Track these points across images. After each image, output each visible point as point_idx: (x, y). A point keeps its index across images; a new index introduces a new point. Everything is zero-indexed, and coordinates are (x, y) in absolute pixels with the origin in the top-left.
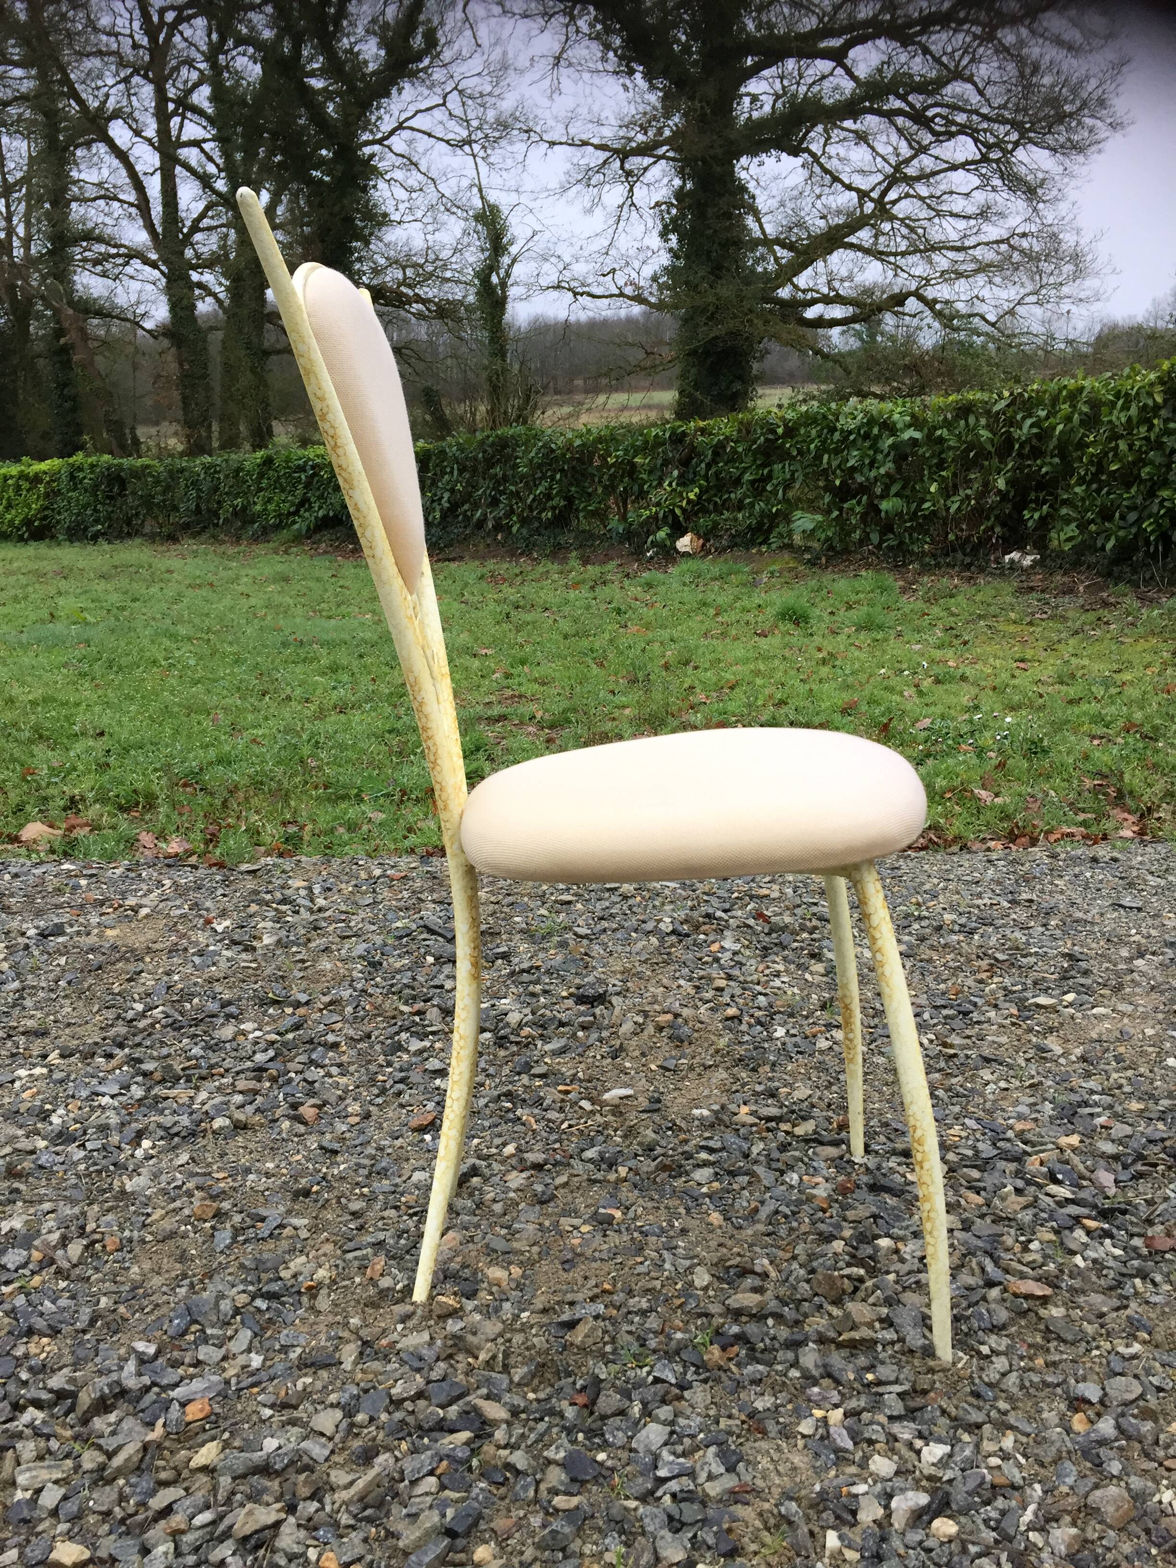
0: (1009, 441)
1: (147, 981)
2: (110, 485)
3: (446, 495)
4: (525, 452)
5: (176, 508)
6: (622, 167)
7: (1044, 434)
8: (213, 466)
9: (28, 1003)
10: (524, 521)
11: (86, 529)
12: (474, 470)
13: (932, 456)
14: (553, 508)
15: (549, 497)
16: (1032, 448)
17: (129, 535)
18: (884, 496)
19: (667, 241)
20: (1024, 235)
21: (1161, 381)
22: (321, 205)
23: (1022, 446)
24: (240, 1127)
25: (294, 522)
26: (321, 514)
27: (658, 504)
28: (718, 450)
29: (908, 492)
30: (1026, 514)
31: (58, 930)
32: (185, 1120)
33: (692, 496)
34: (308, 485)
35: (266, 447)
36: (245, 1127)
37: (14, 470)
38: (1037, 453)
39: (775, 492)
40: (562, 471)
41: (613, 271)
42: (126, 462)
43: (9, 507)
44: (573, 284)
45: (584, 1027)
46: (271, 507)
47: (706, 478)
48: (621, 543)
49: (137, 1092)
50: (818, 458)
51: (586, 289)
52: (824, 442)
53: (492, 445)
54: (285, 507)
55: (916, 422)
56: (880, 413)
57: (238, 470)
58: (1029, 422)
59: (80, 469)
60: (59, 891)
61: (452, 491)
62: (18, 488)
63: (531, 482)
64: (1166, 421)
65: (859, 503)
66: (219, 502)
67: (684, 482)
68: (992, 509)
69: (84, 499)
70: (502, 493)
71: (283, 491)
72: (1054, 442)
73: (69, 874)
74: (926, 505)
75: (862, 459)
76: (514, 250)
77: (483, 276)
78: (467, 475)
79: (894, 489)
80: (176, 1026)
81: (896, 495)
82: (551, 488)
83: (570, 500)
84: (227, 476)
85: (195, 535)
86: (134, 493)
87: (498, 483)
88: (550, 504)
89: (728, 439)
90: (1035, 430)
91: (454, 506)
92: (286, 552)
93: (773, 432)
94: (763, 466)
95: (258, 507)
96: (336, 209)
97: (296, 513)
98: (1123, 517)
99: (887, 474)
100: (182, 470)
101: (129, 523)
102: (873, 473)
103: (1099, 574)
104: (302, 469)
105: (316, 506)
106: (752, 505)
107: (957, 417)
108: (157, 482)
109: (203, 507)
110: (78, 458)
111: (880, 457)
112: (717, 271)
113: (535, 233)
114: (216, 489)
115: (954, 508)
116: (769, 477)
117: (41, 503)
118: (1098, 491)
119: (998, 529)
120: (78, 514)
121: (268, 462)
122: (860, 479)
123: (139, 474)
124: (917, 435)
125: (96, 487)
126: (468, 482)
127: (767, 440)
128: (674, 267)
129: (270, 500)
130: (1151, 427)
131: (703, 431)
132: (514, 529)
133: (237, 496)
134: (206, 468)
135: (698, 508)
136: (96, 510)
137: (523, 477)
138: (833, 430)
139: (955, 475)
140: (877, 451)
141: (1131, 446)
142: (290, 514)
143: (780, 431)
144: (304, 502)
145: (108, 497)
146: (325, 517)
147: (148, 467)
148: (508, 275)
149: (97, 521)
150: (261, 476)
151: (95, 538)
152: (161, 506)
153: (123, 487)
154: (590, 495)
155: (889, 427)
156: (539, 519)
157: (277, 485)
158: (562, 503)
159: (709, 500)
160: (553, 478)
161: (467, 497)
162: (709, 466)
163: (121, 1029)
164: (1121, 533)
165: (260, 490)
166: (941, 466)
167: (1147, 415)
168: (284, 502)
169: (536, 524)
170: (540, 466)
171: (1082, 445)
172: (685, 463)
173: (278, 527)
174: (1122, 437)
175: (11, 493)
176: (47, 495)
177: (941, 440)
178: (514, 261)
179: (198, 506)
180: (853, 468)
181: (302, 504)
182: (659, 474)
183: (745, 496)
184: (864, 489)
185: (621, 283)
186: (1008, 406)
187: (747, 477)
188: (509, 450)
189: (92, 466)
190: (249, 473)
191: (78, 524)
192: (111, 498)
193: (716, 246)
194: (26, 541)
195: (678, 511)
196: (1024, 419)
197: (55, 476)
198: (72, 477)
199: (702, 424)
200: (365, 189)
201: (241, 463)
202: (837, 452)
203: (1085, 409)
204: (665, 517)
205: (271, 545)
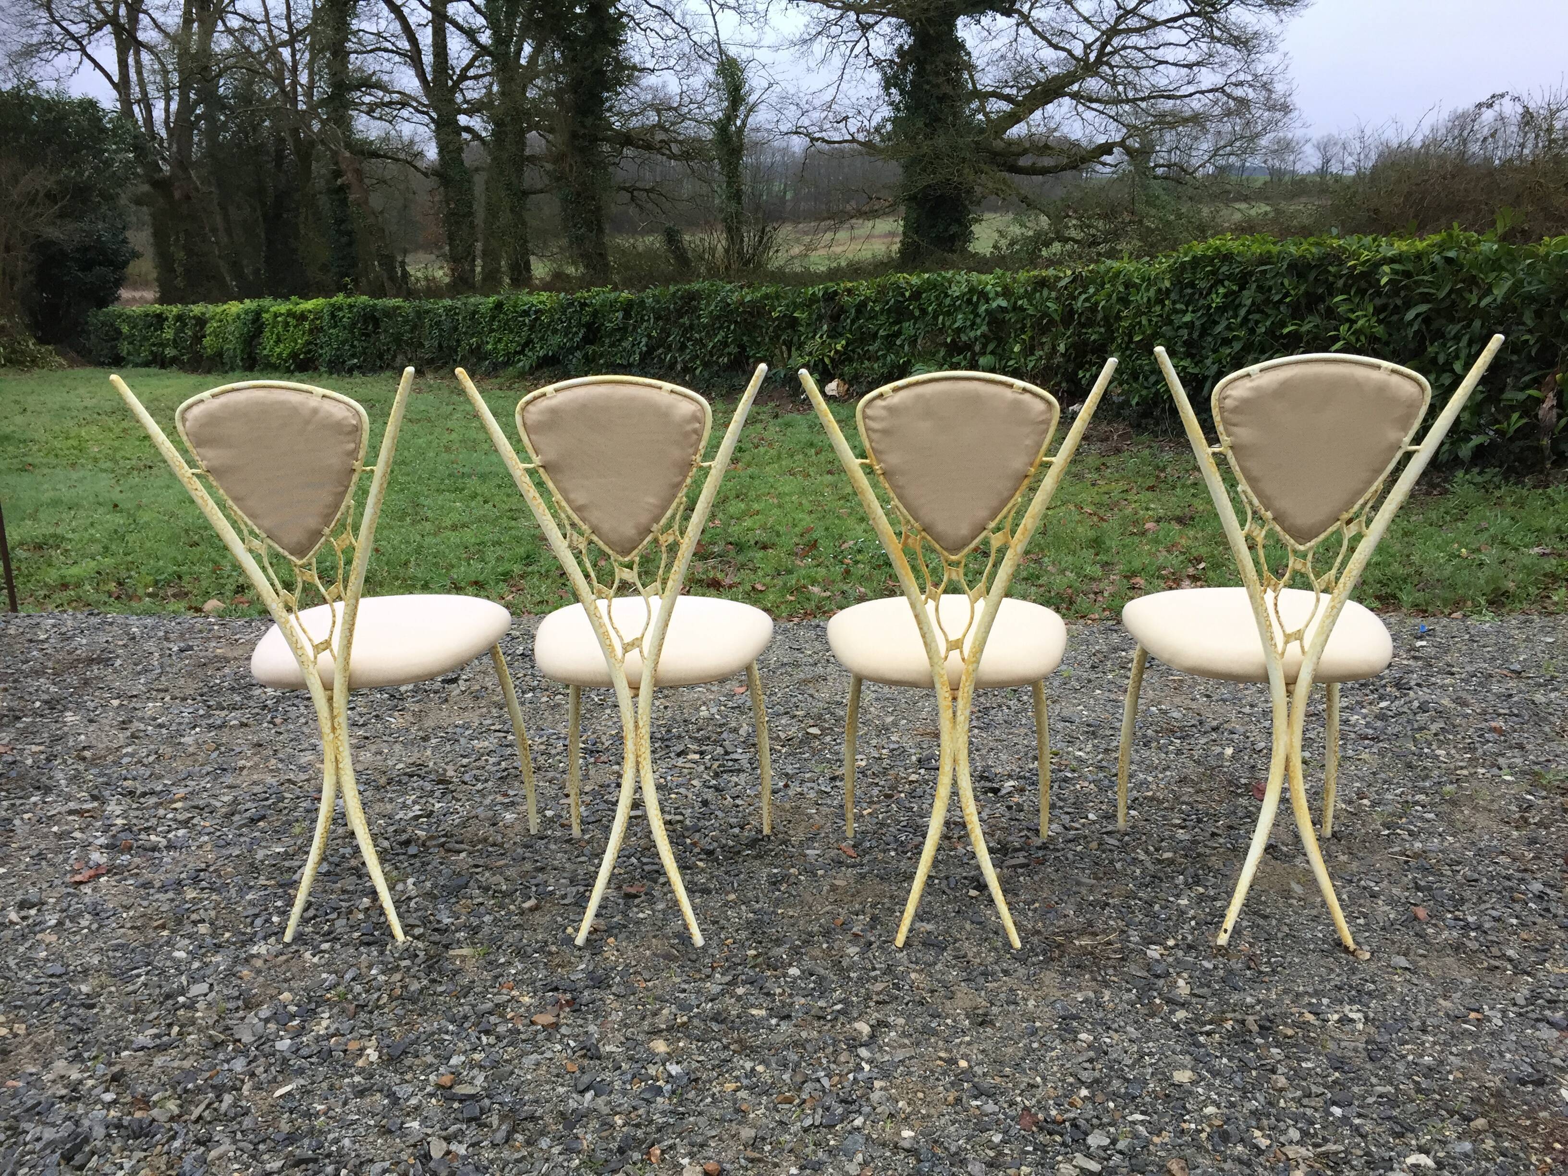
0: (1072, 312)
1: (227, 671)
2: (365, 322)
3: (644, 340)
4: (708, 304)
5: (422, 345)
6: (858, 21)
7: (1094, 309)
8: (452, 308)
9: (163, 678)
10: (706, 365)
11: (344, 362)
12: (668, 320)
13: (1016, 322)
14: (729, 354)
15: (725, 344)
16: (1088, 318)
17: (381, 367)
18: (983, 353)
19: (889, 95)
20: (1241, 84)
21: (1171, 269)
22: (574, 60)
23: (1080, 315)
24: (243, 725)
25: (519, 360)
26: (541, 354)
27: (810, 354)
28: (861, 307)
29: (1000, 351)
30: (1081, 374)
31: (190, 648)
32: (219, 722)
33: (839, 347)
34: (532, 328)
35: (499, 293)
36: (246, 725)
37: (282, 307)
38: (1090, 323)
39: (902, 346)
40: (736, 322)
41: (846, 118)
42: (380, 302)
43: (278, 341)
44: (811, 129)
45: (435, 692)
46: (501, 346)
47: (850, 331)
48: (783, 386)
49: (201, 712)
50: (936, 318)
51: (824, 135)
52: (939, 305)
53: (682, 298)
54: (513, 347)
55: (1006, 292)
56: (980, 283)
57: (475, 312)
58: (1084, 296)
59: (340, 309)
60: (201, 631)
61: (649, 336)
62: (286, 324)
63: (711, 331)
64: (1174, 302)
65: (965, 358)
66: (458, 341)
67: (834, 334)
68: (1059, 366)
69: (343, 335)
70: (689, 339)
71: (511, 331)
72: (1100, 316)
73: (210, 624)
74: (1011, 363)
75: (965, 319)
76: (752, 99)
77: (722, 126)
78: (661, 323)
79: (990, 347)
80: (233, 689)
81: (992, 353)
82: (727, 337)
83: (742, 347)
84: (464, 318)
85: (437, 370)
86: (386, 331)
87: (686, 331)
88: (727, 350)
89: (868, 298)
90: (1087, 305)
91: (651, 350)
92: (510, 388)
93: (903, 295)
94: (895, 323)
95: (490, 347)
96: (588, 63)
97: (522, 352)
98: (1146, 379)
99: (983, 335)
100: (427, 312)
101: (381, 357)
102: (972, 334)
103: (1131, 425)
104: (526, 313)
105: (538, 346)
106: (884, 356)
107: (1035, 290)
108: (406, 322)
109: (445, 345)
110: (339, 298)
111: (978, 320)
112: (934, 122)
113: (770, 85)
114: (456, 329)
115: (1031, 365)
116: (898, 334)
117: (306, 338)
118: (1130, 356)
119: (1064, 385)
120: (338, 349)
121: (499, 306)
122: (964, 338)
123: (391, 313)
124: (1004, 304)
125: (353, 325)
126: (663, 330)
127: (897, 301)
128: (896, 117)
129: (500, 340)
130: (1164, 306)
131: (849, 291)
132: (698, 372)
133: (473, 336)
134: (448, 310)
135: (844, 358)
136: (353, 346)
137: (705, 326)
138: (946, 295)
139: (1032, 338)
140: (977, 315)
141: (1150, 321)
142: (516, 353)
143: (907, 294)
144: (529, 342)
145: (363, 334)
146: (545, 356)
147: (399, 307)
148: (744, 123)
149: (353, 356)
150: (493, 318)
151: (350, 371)
152: (409, 344)
153: (377, 325)
154: (759, 343)
155: (984, 296)
156: (717, 363)
157: (506, 326)
158: (737, 350)
159: (853, 351)
160: (728, 328)
161: (662, 342)
162: (853, 322)
163: (205, 690)
164: (1144, 392)
165: (492, 331)
166: (1023, 330)
167: (1162, 296)
168: (511, 342)
169: (716, 368)
170: (718, 317)
171: (1118, 318)
172: (835, 318)
173: (507, 364)
174: (1144, 313)
175: (280, 329)
176: (311, 331)
177: (1022, 309)
178: (751, 110)
179: (440, 345)
180: (959, 330)
181: (526, 344)
182: (813, 326)
183: (880, 349)
184: (968, 347)
185: (853, 130)
186: (1072, 282)
187: (882, 333)
188: (694, 303)
189: (351, 306)
190: (483, 316)
191: (338, 357)
192: (368, 335)
193: (934, 100)
194: (292, 372)
195: (827, 360)
196: (1080, 294)
197: (318, 314)
198: (333, 316)
199: (849, 285)
200: (616, 43)
201: (477, 306)
202: (948, 314)
203: (1121, 289)
204: (815, 365)
205: (498, 380)
